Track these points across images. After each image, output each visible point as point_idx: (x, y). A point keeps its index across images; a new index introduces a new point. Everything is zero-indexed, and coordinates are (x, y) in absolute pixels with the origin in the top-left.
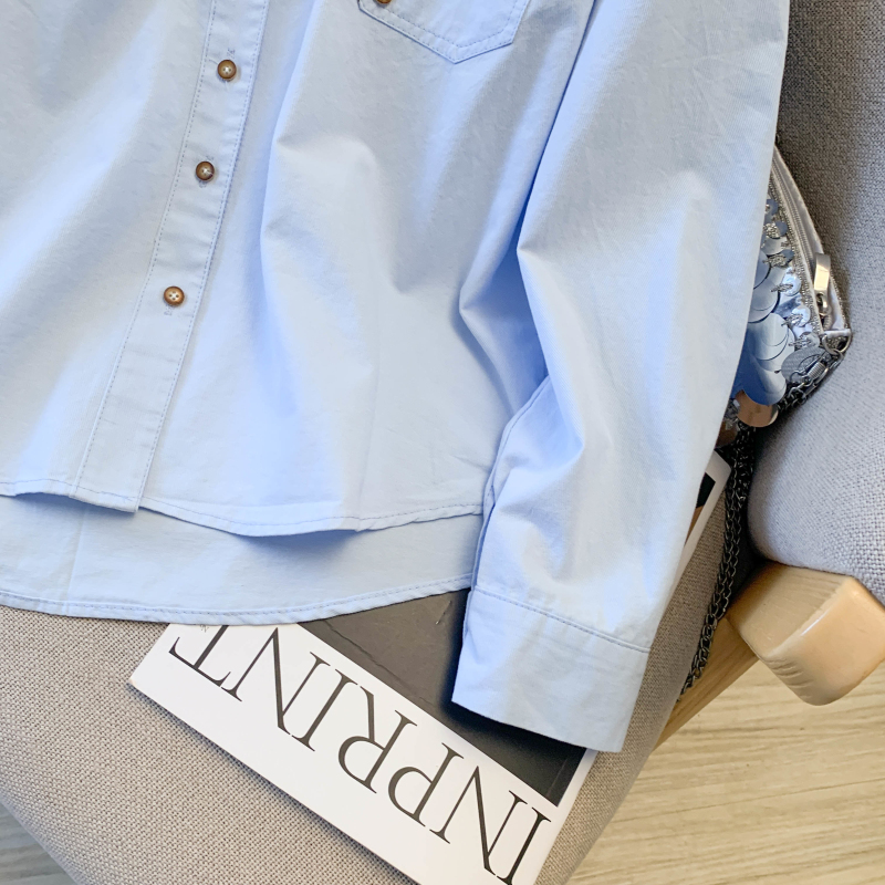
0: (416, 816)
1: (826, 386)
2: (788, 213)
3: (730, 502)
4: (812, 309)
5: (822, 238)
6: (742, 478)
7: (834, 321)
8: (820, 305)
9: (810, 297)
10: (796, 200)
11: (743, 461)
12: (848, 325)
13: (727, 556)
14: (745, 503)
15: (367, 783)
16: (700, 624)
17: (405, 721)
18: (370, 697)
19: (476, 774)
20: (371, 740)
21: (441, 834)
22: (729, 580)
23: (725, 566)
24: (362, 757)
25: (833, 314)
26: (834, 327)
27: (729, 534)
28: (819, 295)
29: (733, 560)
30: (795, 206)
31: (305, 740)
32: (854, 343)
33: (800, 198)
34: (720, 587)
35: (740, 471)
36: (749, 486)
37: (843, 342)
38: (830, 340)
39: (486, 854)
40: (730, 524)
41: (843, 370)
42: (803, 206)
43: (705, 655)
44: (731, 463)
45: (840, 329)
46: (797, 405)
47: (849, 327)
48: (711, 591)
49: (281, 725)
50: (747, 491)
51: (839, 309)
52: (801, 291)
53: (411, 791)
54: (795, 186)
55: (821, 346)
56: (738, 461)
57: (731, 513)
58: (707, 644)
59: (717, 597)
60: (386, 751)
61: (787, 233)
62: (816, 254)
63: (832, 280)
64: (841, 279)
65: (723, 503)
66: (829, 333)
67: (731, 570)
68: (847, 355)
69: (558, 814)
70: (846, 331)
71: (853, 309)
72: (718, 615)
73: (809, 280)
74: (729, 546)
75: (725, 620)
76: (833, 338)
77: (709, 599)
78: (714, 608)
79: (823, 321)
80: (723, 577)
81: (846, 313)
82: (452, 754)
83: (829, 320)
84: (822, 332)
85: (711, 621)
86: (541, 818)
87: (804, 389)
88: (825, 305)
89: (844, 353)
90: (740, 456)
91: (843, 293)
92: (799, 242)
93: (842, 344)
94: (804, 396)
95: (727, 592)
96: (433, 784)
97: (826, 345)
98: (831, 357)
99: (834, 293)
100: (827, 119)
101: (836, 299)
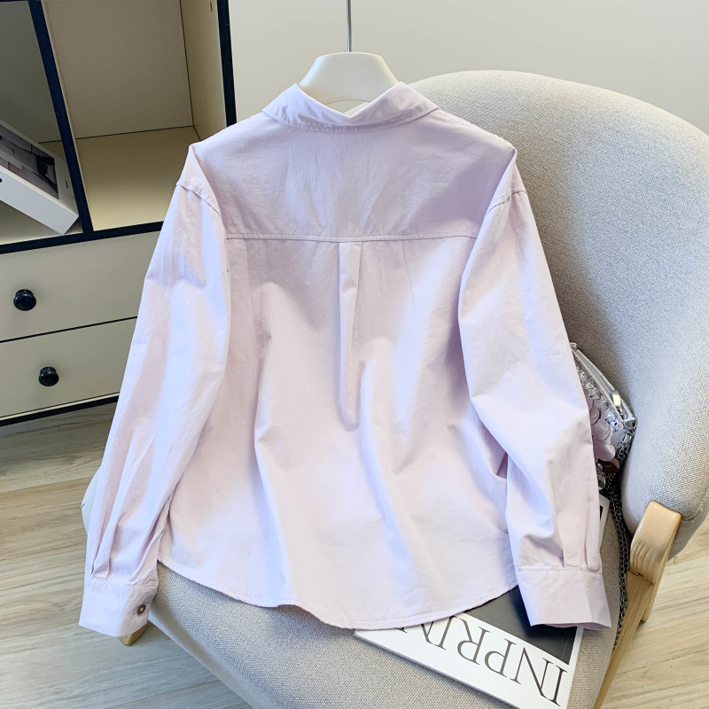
0: (501, 673)
1: (634, 443)
2: (594, 377)
3: (614, 517)
4: (616, 413)
6: (617, 505)
7: (627, 416)
8: (619, 411)
9: (613, 408)
10: (596, 371)
11: (615, 498)
12: (634, 416)
14: (622, 516)
15: (474, 661)
16: (617, 577)
17: (484, 631)
18: (465, 622)
19: (524, 651)
20: (471, 641)
21: (515, 680)
24: (469, 650)
25: (626, 413)
26: (628, 418)
28: (617, 407)
30: (596, 374)
31: (441, 646)
32: (639, 422)
33: (598, 371)
35: (615, 502)
36: (622, 508)
37: (634, 423)
38: (628, 423)
39: (540, 689)
41: (637, 434)
42: (601, 374)
43: (625, 594)
44: (610, 499)
45: (631, 418)
48: (618, 560)
49: (428, 640)
50: (621, 511)
51: (628, 411)
53: (496, 661)
54: (594, 366)
55: (625, 428)
56: (613, 498)
57: (617, 522)
58: (624, 587)
60: (479, 645)
61: (596, 385)
62: (611, 391)
63: (622, 400)
64: (625, 398)
65: (611, 519)
66: (626, 421)
68: (637, 428)
69: (570, 669)
70: (633, 419)
71: (635, 410)
72: (625, 572)
73: (611, 402)
74: (621, 538)
75: (629, 573)
78: (622, 569)
79: (622, 417)
81: (632, 412)
82: (510, 643)
83: (625, 416)
84: (623, 421)
85: (622, 575)
86: (562, 671)
87: (625, 449)
88: (621, 410)
90: (613, 495)
91: (628, 404)
92: (602, 388)
93: (634, 425)
94: (627, 452)
96: (505, 657)
97: (626, 426)
98: (631, 431)
99: (624, 405)
100: (598, 336)
101: (626, 407)
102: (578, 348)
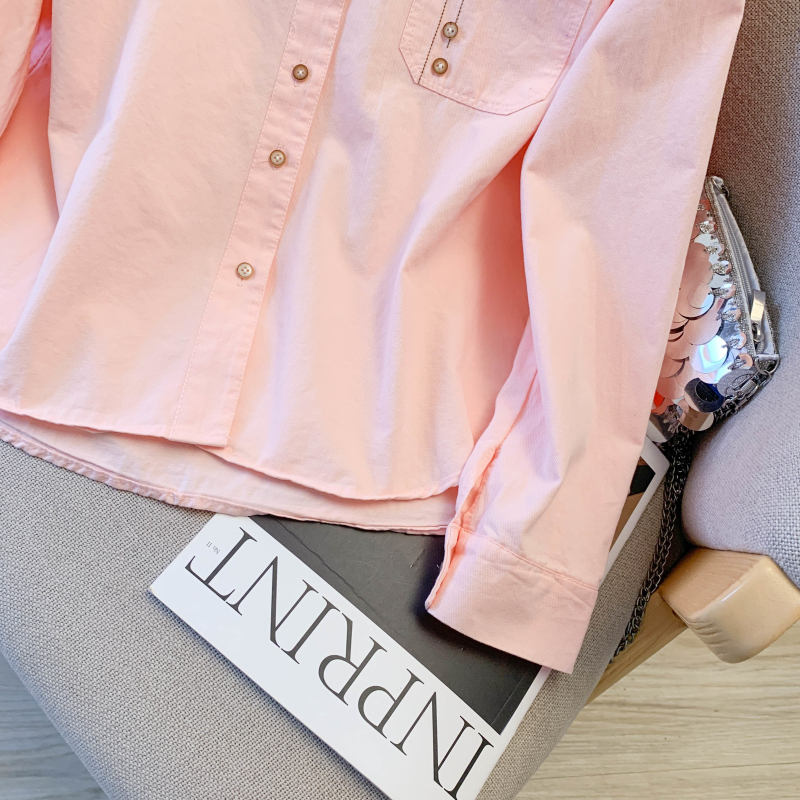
0: (379, 728)
1: (755, 401)
2: (733, 255)
3: (668, 494)
4: (747, 335)
5: (760, 278)
6: (679, 474)
7: (765, 346)
8: (755, 332)
9: (747, 325)
10: (740, 245)
11: (681, 460)
12: (777, 351)
13: (662, 539)
14: (681, 496)
15: (341, 696)
16: (635, 596)
17: (377, 647)
18: (350, 623)
19: (433, 699)
20: (347, 659)
21: (400, 746)
22: (663, 560)
23: (660, 548)
24: (338, 673)
25: (765, 341)
26: (766, 351)
27: (666, 521)
28: (754, 325)
29: (667, 544)
30: (739, 250)
31: (292, 654)
32: (781, 366)
33: (743, 244)
34: (655, 566)
35: (678, 468)
36: (685, 482)
37: (773, 365)
38: (761, 363)
39: (437, 768)
40: (666, 512)
41: (771, 388)
42: (746, 250)
43: (639, 623)
44: (671, 461)
45: (770, 354)
46: (730, 415)
47: (778, 353)
48: (646, 568)
49: (273, 639)
50: (683, 486)
51: (770, 338)
52: (739, 320)
53: (377, 706)
54: (739, 233)
56: (677, 460)
57: (668, 503)
58: (639, 613)
59: (651, 574)
60: (359, 670)
61: (731, 270)
62: (753, 290)
63: (766, 312)
64: (773, 312)
65: (661, 494)
66: (761, 356)
67: (665, 552)
68: (775, 376)
69: (500, 741)
70: (775, 356)
72: (651, 589)
73: (747, 311)
74: (664, 531)
75: (656, 595)
76: (764, 361)
77: (644, 575)
78: (648, 583)
79: (756, 346)
80: (657, 557)
81: (776, 341)
82: (414, 679)
83: (762, 346)
84: (755, 355)
85: (645, 593)
86: (485, 743)
87: (737, 401)
88: (759, 333)
89: (773, 374)
90: (679, 455)
91: (775, 324)
92: (740, 280)
93: (772, 367)
94: (737, 408)
95: (660, 570)
96: (397, 703)
97: (757, 366)
98: (761, 376)
99: (767, 324)
100: (770, 181)
101: (768, 329)
102: (724, 191)
